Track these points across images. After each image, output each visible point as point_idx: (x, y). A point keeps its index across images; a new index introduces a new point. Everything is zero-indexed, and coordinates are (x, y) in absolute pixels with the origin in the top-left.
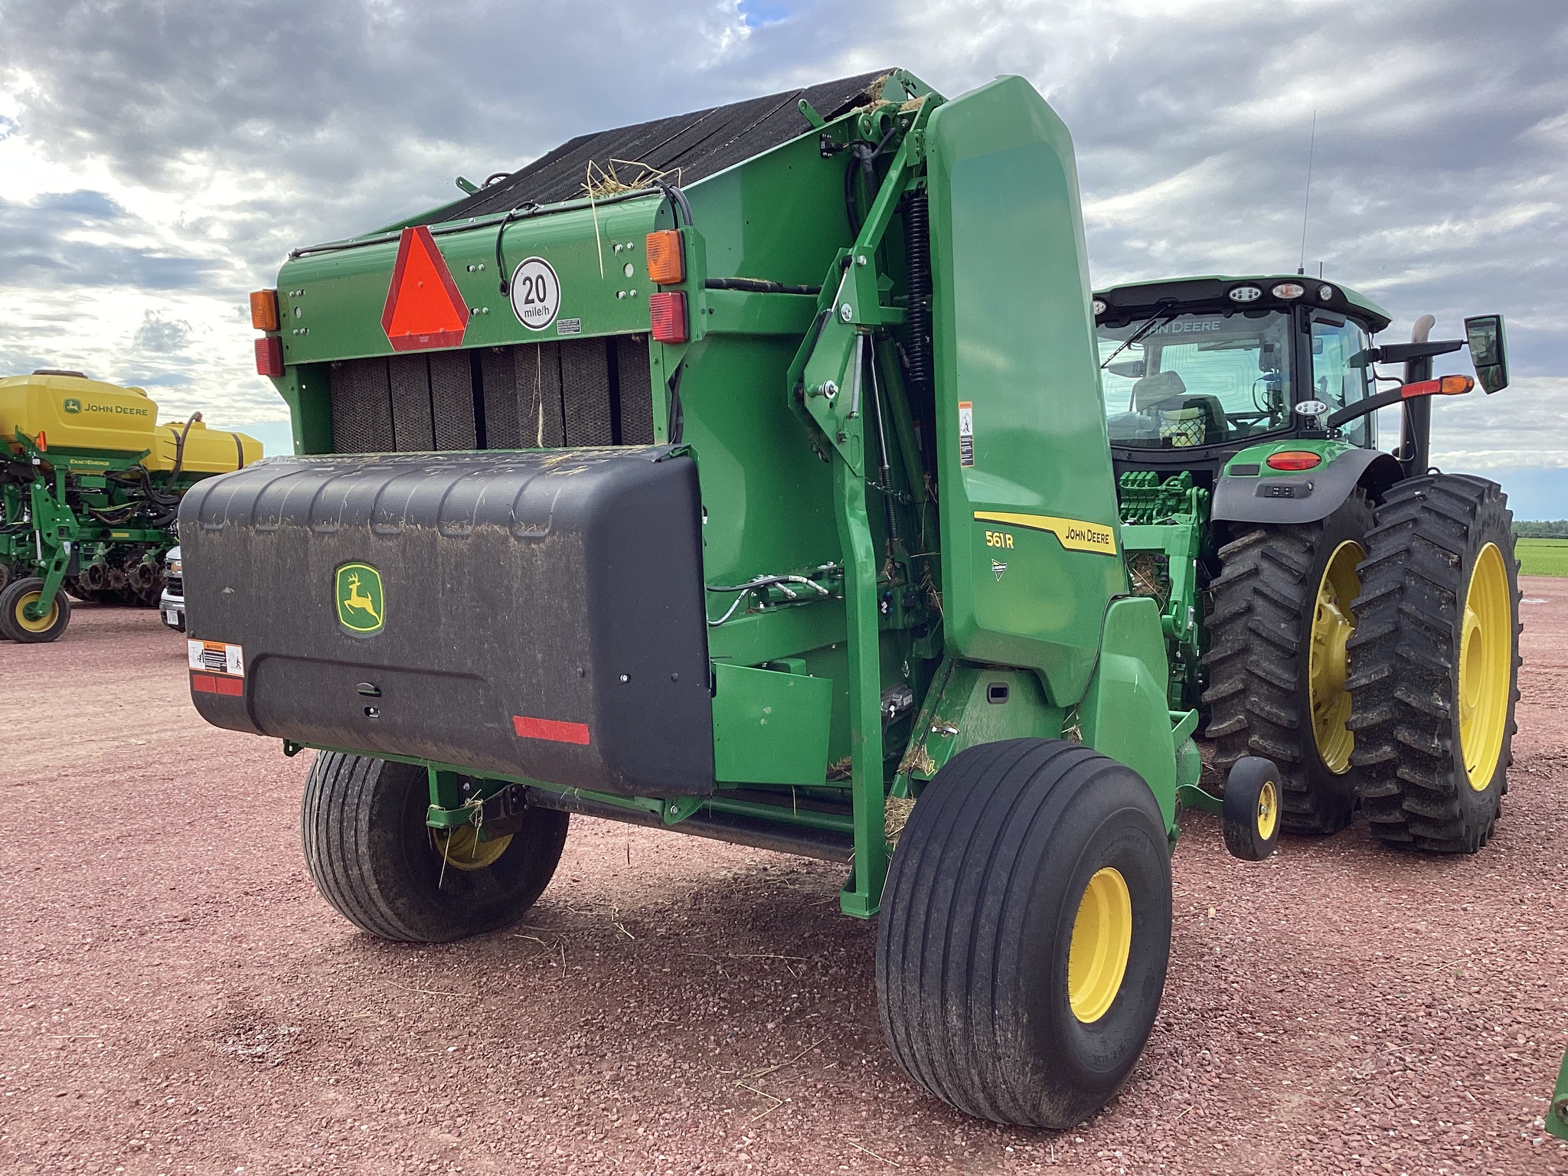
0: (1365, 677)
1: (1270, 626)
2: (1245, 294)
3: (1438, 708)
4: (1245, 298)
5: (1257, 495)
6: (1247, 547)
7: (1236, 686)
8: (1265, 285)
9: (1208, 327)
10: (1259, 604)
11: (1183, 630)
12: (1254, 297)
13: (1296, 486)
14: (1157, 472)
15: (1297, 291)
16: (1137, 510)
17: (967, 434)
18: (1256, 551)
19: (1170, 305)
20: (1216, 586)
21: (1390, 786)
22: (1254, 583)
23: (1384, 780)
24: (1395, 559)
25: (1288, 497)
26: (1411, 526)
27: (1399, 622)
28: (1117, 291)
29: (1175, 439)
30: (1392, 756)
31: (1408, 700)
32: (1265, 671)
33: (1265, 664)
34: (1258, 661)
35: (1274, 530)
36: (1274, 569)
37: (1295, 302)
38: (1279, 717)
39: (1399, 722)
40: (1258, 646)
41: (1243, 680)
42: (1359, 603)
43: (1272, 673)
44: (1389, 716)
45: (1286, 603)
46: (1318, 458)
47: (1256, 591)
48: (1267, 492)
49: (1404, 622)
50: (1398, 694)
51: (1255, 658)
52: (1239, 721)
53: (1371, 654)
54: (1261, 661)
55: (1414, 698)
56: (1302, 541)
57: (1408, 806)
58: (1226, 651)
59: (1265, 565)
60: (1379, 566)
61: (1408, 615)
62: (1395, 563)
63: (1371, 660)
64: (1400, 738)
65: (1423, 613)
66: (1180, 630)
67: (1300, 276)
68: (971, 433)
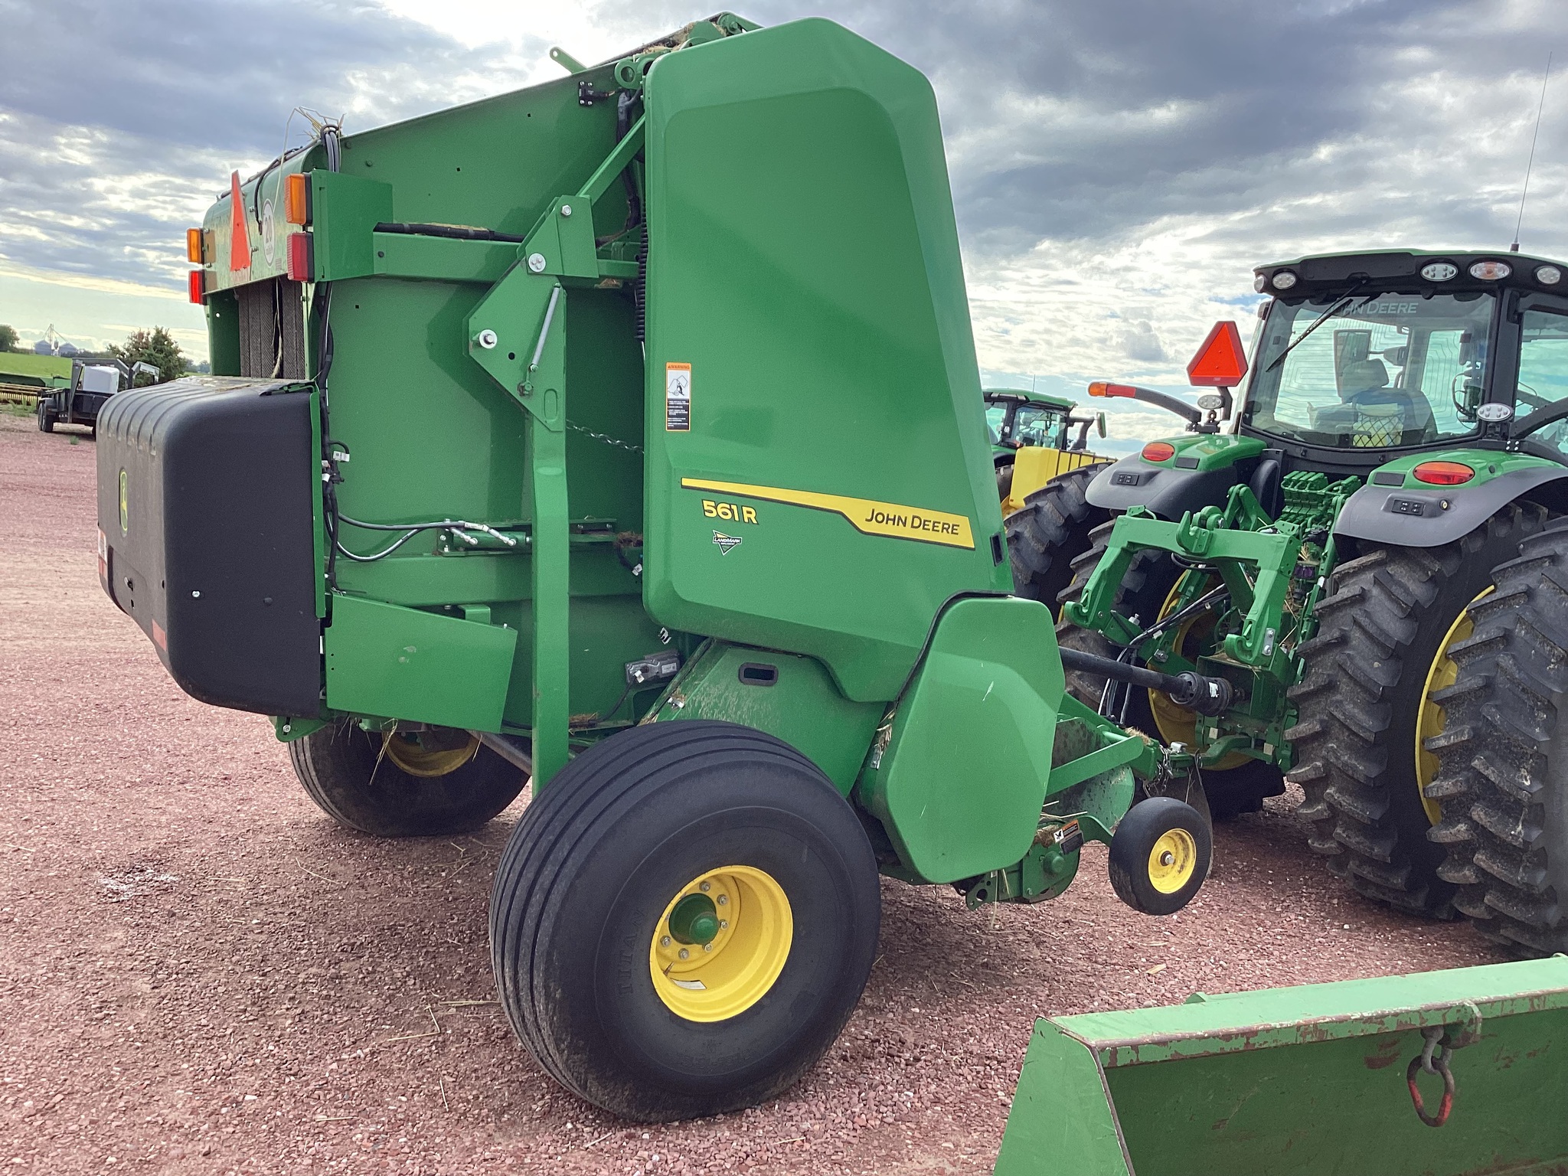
0: (1445, 737)
1: (1362, 663)
2: (1438, 273)
3: (1521, 788)
4: (1439, 278)
5: (1386, 509)
6: (1363, 569)
7: (1314, 727)
8: (1462, 262)
9: (1404, 310)
10: (1356, 636)
11: (1255, 654)
12: (1449, 276)
13: (1426, 503)
14: (1326, 474)
15: (1501, 271)
16: (1298, 515)
17: (680, 397)
18: (1369, 576)
19: (1364, 282)
20: (1317, 610)
21: (1467, 873)
22: (1356, 612)
23: (1463, 866)
24: (1512, 602)
25: (1417, 514)
26: (1547, 564)
27: (1494, 678)
28: (1307, 263)
29: (1356, 438)
30: (1466, 836)
31: (1486, 773)
32: (1344, 714)
33: (1349, 707)
34: (1341, 702)
35: (1397, 552)
36: (1383, 597)
37: (1502, 283)
38: (1355, 769)
39: (1478, 798)
40: (1345, 686)
41: (1321, 722)
42: (1458, 648)
43: (1352, 717)
44: (1464, 788)
45: (1382, 639)
46: (1471, 472)
47: (1355, 622)
48: (1397, 507)
49: (1500, 679)
50: (1476, 763)
51: (1339, 697)
52: (1316, 768)
53: (1459, 711)
54: (1345, 703)
55: (1493, 772)
56: (1424, 569)
57: (1489, 900)
58: (1310, 685)
59: (1375, 591)
60: (1492, 607)
61: (1505, 671)
62: (1511, 606)
63: (1458, 718)
64: (1475, 817)
65: (1520, 670)
66: (1250, 652)
67: (1514, 253)
68: (688, 397)
